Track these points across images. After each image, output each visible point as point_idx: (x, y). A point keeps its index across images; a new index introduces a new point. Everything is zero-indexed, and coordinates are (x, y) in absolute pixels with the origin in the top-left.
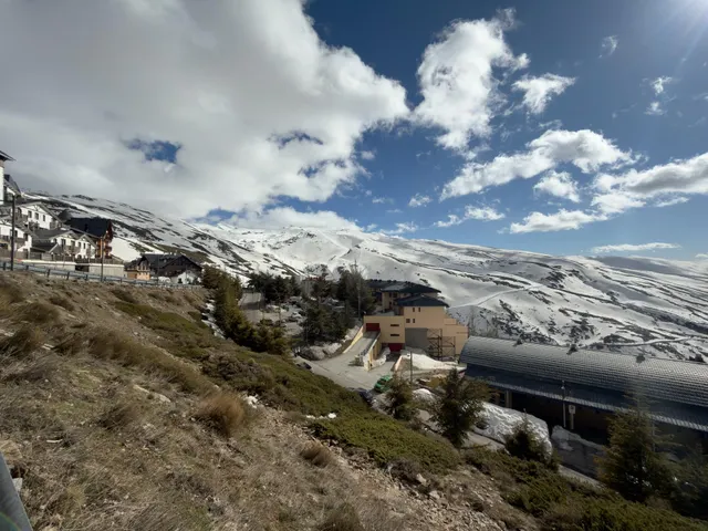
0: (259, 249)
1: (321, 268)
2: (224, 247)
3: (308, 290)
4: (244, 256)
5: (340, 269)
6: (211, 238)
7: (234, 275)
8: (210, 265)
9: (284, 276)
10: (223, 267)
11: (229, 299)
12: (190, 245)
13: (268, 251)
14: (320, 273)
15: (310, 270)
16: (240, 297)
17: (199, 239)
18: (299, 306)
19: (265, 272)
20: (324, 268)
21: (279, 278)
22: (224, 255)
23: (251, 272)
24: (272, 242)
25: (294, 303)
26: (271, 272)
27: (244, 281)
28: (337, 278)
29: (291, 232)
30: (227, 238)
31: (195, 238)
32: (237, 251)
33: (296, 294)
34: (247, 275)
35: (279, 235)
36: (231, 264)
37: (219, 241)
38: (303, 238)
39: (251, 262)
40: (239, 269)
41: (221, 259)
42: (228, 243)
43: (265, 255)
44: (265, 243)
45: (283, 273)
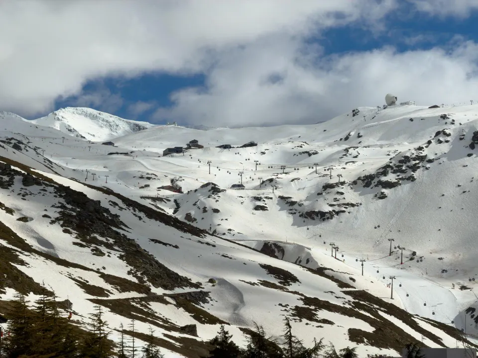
0: (241, 220)
2: (86, 215)
32: (140, 232)
34: (189, 349)
35: (329, 151)
36: (116, 295)
37: (62, 190)
38: (451, 156)
39: (207, 287)
40: (150, 317)
41: (77, 273)
42: (105, 201)
43: (269, 249)
44: (268, 191)
45: (355, 335)
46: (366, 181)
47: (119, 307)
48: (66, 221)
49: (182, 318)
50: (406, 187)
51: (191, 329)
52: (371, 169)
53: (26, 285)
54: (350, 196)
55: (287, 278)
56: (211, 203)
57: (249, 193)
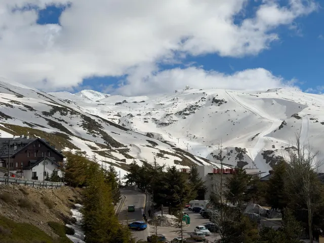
0: (140, 126)
1: (235, 155)
2: (90, 124)
4: (119, 137)
5: (266, 155)
6: (73, 112)
7: (107, 167)
8: (74, 151)
9: (179, 167)
10: (90, 155)
12: (45, 123)
13: (152, 128)
14: (233, 162)
15: (219, 157)
16: (116, 199)
17: (57, 115)
18: (205, 215)
19: (150, 161)
20: (241, 153)
22: (90, 137)
23: (129, 162)
24: (159, 115)
25: (196, 210)
26: (160, 162)
27: (122, 175)
28: (264, 170)
29: (188, 98)
30: (94, 112)
31: (52, 113)
32: (108, 130)
33: (201, 197)
34: (124, 167)
35: (168, 103)
36: (100, 149)
37: (83, 116)
38: (206, 105)
39: (129, 147)
40: (111, 157)
41: (88, 143)
42: (96, 120)
43: (149, 135)
44: (148, 116)
45: (176, 162)
46: (180, 113)
47: (101, 153)
48: (84, 126)
49: (121, 157)
50: (192, 115)
51: (124, 160)
52: (181, 110)
53: (72, 146)
54: (175, 118)
55: (155, 144)
56: (130, 120)
57: (142, 117)
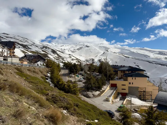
0: (67, 52)
1: (92, 60)
2: (54, 52)
3: (86, 69)
4: (62, 55)
5: (99, 60)
6: (49, 48)
7: (58, 62)
8: (48, 58)
9: (77, 63)
10: (53, 59)
11: (56, 71)
12: (41, 51)
13: (70, 53)
14: (91, 62)
15: (87, 61)
16: (60, 71)
17: (44, 48)
18: (83, 75)
19: (69, 62)
20: (93, 60)
21: (75, 64)
22: (53, 55)
23: (64, 61)
24: (72, 49)
25: (81, 74)
26: (72, 61)
27: (62, 65)
28: (98, 64)
29: (80, 45)
30: (55, 48)
31: (43, 48)
32: (58, 53)
33: (82, 71)
34: (62, 63)
35: (75, 47)
36: (56, 58)
37: (52, 49)
38: (84, 47)
39: (64, 58)
40: (59, 60)
41: (53, 56)
42: (55, 50)
43: (69, 55)
44: (69, 50)
45: (76, 62)
46: (78, 49)
47: (57, 59)
48: (52, 52)
50: (81, 50)
51: (63, 61)
52: (78, 48)
54: (76, 50)
55: (71, 57)
56: (65, 51)
